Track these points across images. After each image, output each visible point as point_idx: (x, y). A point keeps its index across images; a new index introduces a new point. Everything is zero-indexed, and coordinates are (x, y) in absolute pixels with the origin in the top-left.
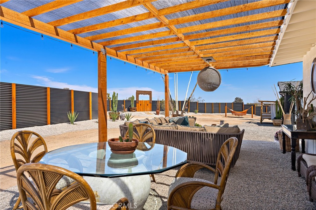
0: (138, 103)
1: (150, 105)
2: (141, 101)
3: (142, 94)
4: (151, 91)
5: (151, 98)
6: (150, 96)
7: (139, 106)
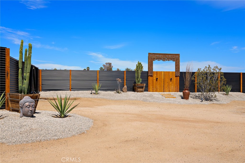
0: (152, 76)
1: (176, 80)
2: (157, 72)
3: (159, 59)
4: (178, 55)
5: (179, 68)
6: (176, 63)
7: (153, 81)
